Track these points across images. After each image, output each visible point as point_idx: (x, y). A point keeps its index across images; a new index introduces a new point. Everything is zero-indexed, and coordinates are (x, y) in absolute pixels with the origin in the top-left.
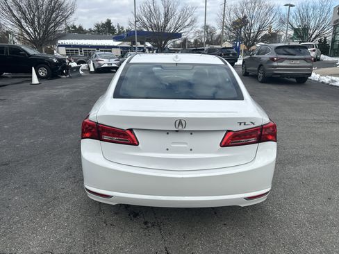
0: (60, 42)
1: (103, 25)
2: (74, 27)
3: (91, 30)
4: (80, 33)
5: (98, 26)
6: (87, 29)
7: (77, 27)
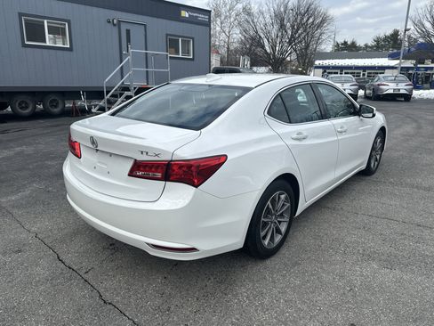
0: (317, 63)
1: (386, 38)
2: (345, 43)
3: (366, 46)
4: (352, 51)
5: (378, 41)
6: (362, 45)
7: (349, 43)
